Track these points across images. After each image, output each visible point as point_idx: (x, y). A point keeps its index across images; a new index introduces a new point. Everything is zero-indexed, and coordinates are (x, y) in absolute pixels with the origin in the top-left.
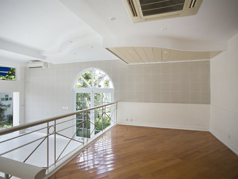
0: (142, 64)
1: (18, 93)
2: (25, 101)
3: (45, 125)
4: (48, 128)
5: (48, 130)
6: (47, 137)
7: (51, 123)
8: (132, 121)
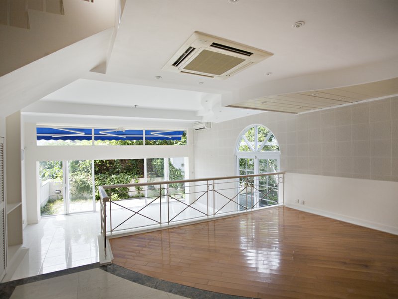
0: (319, 111)
1: (188, 158)
2: (194, 168)
3: (206, 182)
4: (208, 185)
5: (208, 187)
6: (208, 192)
7: (211, 182)
8: (304, 204)
